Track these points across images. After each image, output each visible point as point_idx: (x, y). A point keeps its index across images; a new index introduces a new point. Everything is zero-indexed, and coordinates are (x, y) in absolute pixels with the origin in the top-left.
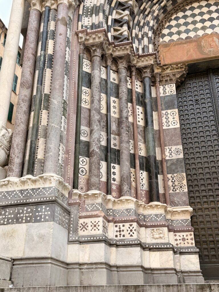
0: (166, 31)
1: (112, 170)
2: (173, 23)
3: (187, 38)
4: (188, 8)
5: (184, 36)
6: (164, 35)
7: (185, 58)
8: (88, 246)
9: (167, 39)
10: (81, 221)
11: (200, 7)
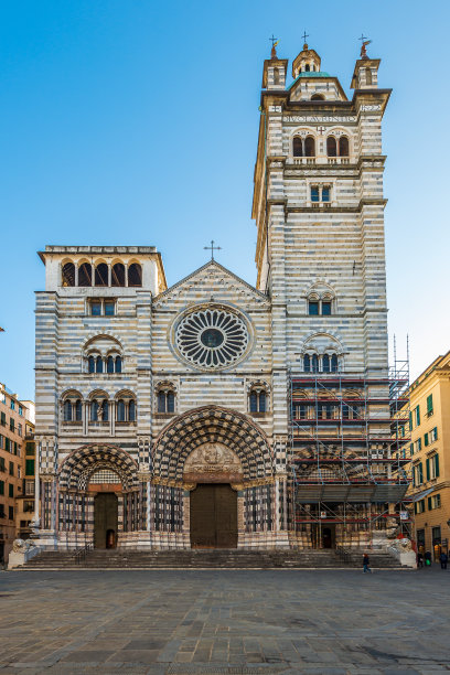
0: (92, 479)
2: (95, 476)
3: (99, 483)
4: (100, 471)
5: (97, 482)
6: (91, 481)
7: (97, 491)
11: (104, 472)
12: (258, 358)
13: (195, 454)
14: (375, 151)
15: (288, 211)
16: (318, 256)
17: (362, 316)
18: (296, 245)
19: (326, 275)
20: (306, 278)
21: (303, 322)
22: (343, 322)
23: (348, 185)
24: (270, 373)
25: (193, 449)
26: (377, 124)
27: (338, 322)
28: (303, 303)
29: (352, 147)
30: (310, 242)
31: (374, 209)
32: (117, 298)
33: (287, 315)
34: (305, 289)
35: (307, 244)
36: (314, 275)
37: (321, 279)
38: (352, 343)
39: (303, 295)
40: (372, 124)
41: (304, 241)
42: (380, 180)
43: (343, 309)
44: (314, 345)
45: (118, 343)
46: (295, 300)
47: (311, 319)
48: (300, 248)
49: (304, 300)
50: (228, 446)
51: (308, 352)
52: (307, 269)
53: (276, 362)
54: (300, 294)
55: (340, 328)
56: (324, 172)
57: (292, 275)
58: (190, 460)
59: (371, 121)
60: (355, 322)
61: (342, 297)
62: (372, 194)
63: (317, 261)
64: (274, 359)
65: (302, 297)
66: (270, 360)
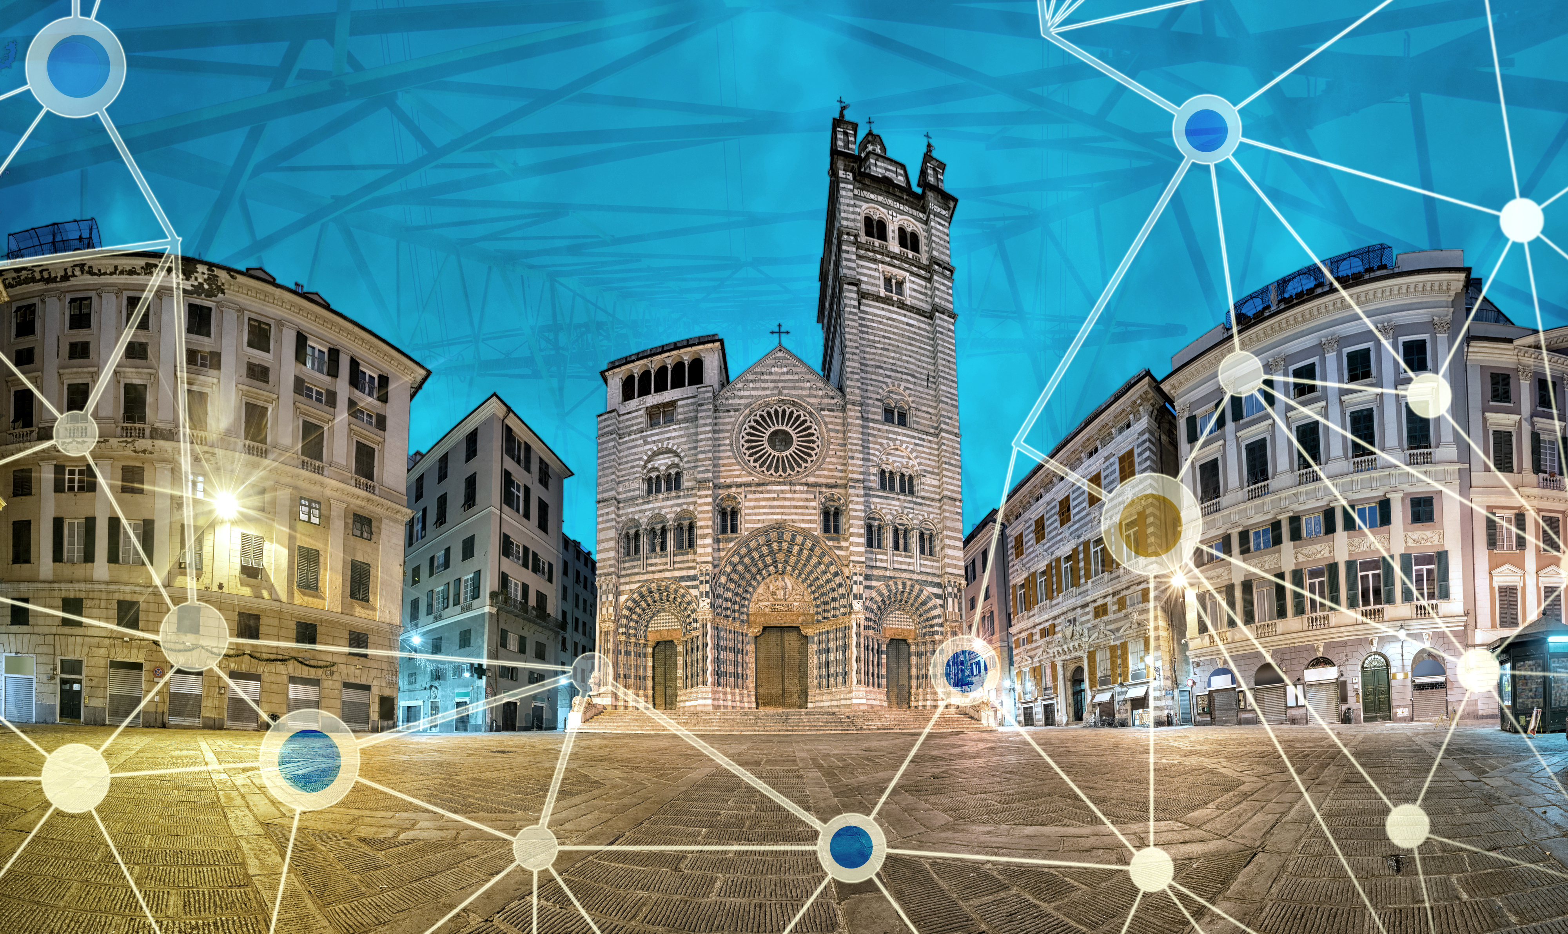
3: (657, 630)
12: (831, 466)
13: (760, 590)
14: (944, 258)
15: (861, 296)
16: (892, 355)
17: (937, 436)
18: (871, 337)
19: (901, 379)
20: (880, 379)
21: (879, 430)
22: (919, 438)
23: (921, 285)
24: (845, 486)
25: (759, 583)
26: (946, 230)
28: (877, 407)
29: (923, 245)
30: (884, 337)
31: (946, 322)
32: (676, 401)
33: (863, 419)
34: (880, 391)
35: (883, 340)
36: (889, 377)
37: (896, 383)
40: (941, 228)
41: (879, 336)
43: (919, 422)
44: (891, 459)
45: (677, 455)
46: (871, 402)
47: (886, 428)
48: (875, 342)
49: (879, 403)
50: (797, 578)
51: (884, 467)
52: (881, 368)
53: (853, 472)
55: (916, 445)
56: (897, 263)
57: (866, 372)
58: (755, 596)
59: (940, 224)
60: (930, 442)
62: (943, 303)
63: (891, 361)
64: (850, 468)
65: (877, 400)
66: (845, 471)
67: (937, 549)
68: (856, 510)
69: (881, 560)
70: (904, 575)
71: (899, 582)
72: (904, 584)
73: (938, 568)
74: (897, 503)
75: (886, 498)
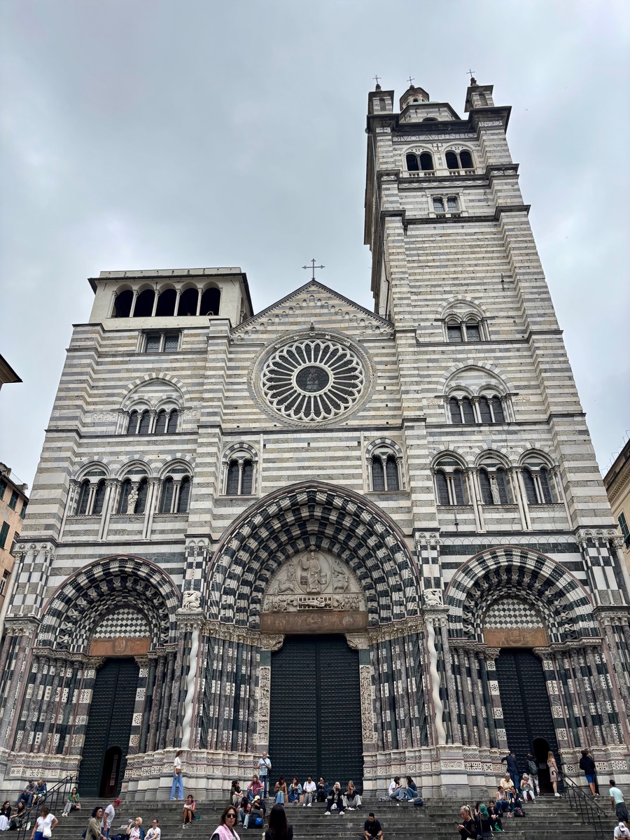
0: (98, 629)
1: (37, 736)
2: (105, 623)
3: (110, 637)
4: (116, 612)
5: (108, 635)
6: (96, 632)
7: (103, 654)
8: (13, 782)
9: (98, 635)
10: (12, 769)
11: (123, 613)
12: (379, 405)
13: (282, 575)
14: (504, 161)
15: (407, 223)
16: (452, 270)
17: (527, 341)
18: (421, 258)
19: (466, 291)
20: (439, 297)
21: (443, 352)
22: (501, 350)
23: (479, 194)
24: (400, 427)
25: (280, 564)
26: (501, 137)
27: (493, 351)
28: (438, 327)
29: (476, 159)
30: (440, 254)
31: (516, 216)
32: (182, 329)
33: (419, 344)
34: (440, 309)
35: (437, 258)
36: (450, 292)
37: (460, 297)
38: (521, 379)
39: (439, 317)
40: (495, 137)
41: (431, 254)
42: (516, 187)
43: (497, 333)
44: (463, 383)
46: (428, 324)
47: (453, 348)
48: (428, 261)
49: (440, 323)
50: (339, 556)
51: (455, 394)
52: (440, 286)
53: (408, 409)
54: (433, 316)
55: (497, 358)
56: (447, 184)
57: (420, 293)
59: (492, 134)
60: (518, 350)
61: (493, 318)
62: (509, 201)
63: (451, 276)
64: (405, 405)
65: (436, 320)
66: (399, 408)
67: (558, 489)
68: (418, 457)
69: (466, 522)
70: (505, 540)
71: (500, 553)
72: (508, 554)
73: (564, 520)
74: (479, 437)
75: (462, 433)
